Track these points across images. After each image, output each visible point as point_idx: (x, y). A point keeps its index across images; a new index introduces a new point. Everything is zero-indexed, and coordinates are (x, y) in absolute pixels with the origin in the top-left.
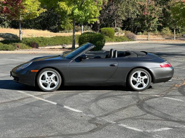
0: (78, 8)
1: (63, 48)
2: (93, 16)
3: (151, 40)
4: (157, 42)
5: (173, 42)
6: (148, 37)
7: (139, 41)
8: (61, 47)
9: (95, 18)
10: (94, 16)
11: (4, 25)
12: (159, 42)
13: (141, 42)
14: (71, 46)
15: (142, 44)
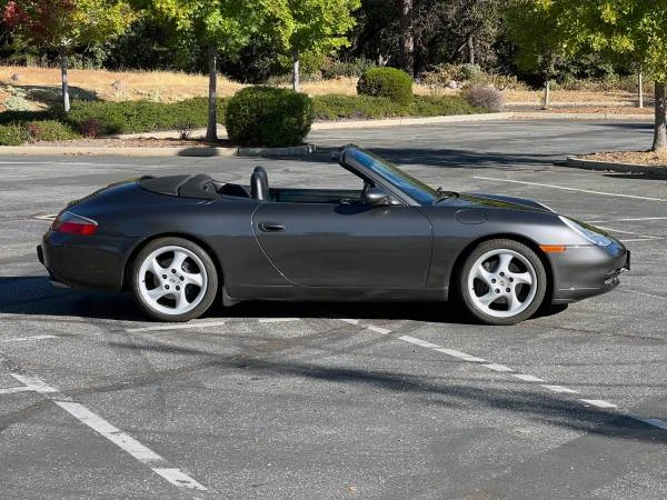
0: (221, 7)
1: (184, 138)
2: (328, 31)
3: (558, 109)
4: (575, 115)
5: (633, 115)
6: (544, 99)
7: (512, 114)
8: (176, 134)
9: (335, 35)
10: (333, 30)
11: (92, 55)
12: (579, 116)
13: (518, 115)
14: (203, 133)
15: (520, 122)
